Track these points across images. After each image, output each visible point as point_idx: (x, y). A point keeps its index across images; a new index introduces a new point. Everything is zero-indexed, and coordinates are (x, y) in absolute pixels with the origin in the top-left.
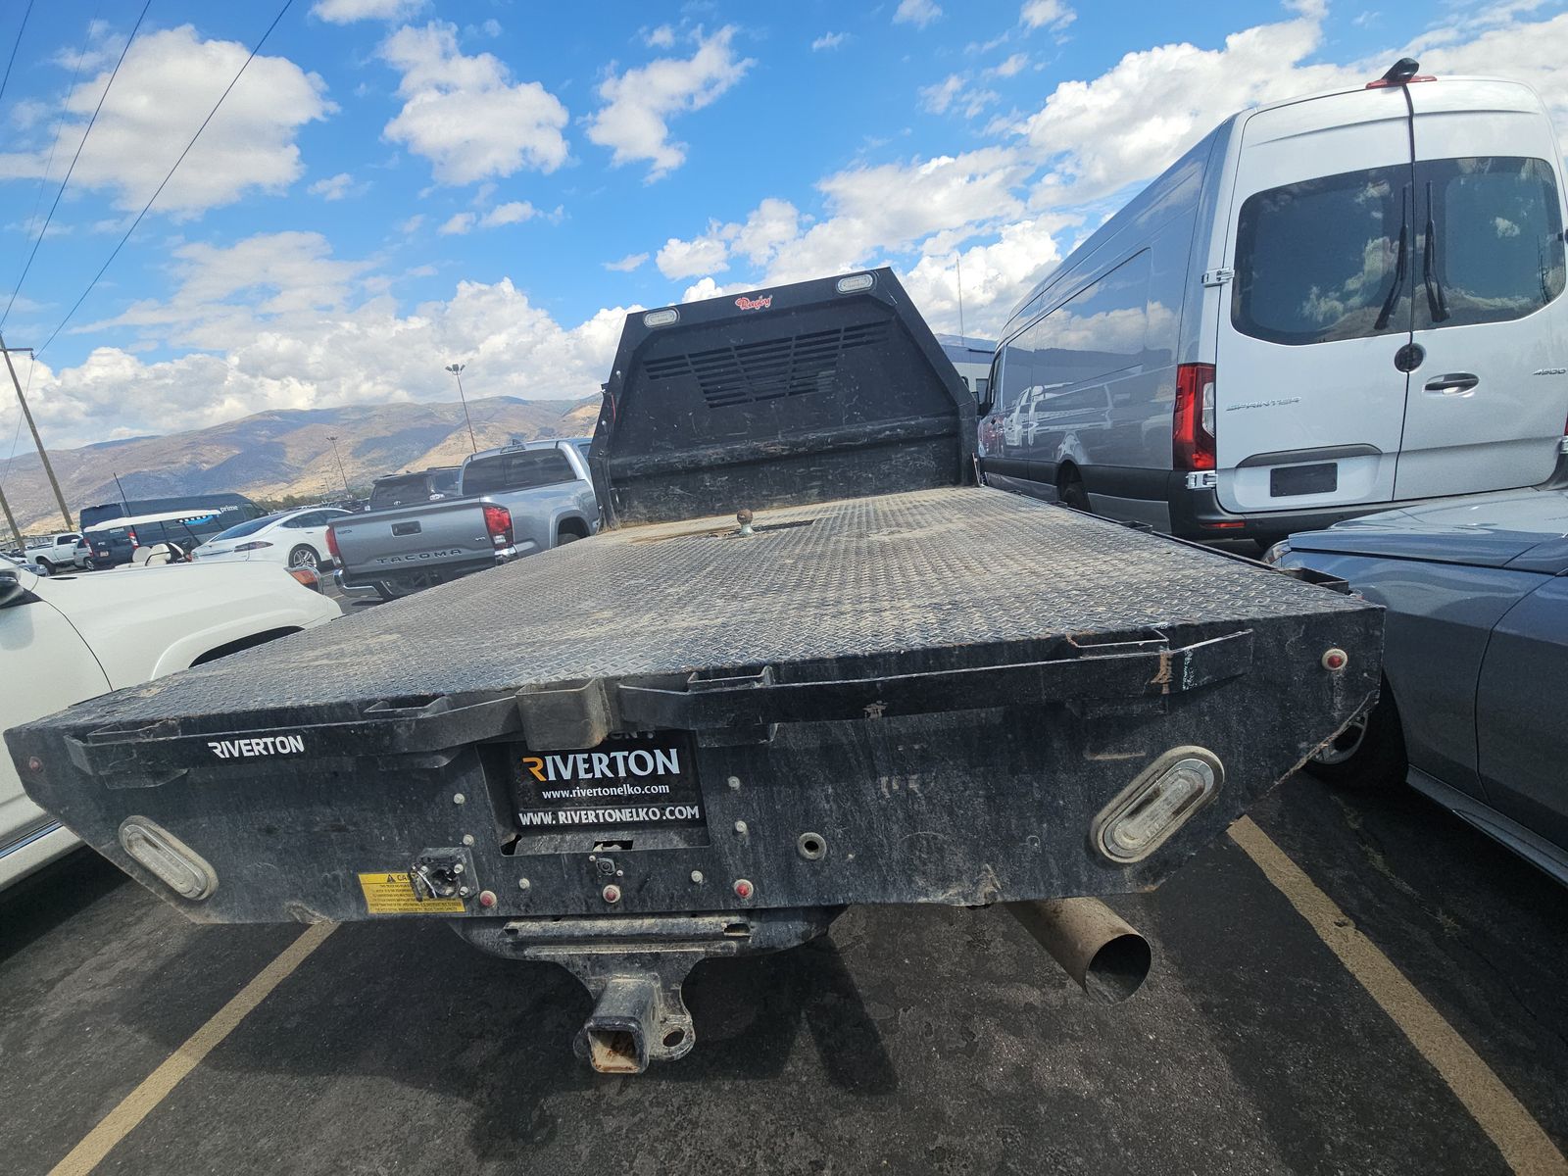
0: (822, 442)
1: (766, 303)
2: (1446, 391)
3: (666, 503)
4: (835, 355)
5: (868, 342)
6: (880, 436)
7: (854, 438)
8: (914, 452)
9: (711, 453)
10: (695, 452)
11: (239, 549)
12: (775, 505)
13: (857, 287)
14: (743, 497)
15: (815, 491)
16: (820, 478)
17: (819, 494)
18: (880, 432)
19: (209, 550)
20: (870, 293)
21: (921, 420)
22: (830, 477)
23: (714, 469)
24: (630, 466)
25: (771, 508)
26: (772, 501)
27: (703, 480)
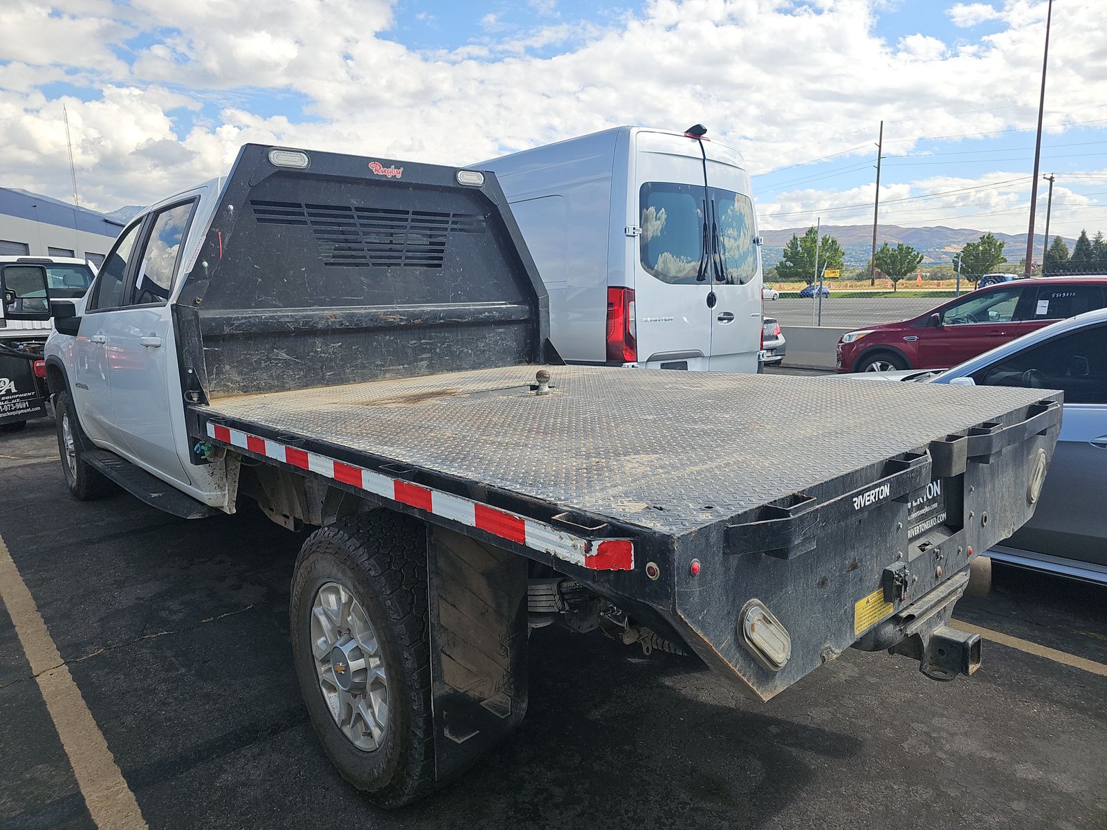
0: (435, 315)
1: (396, 173)
2: (724, 321)
3: (267, 369)
4: (445, 237)
5: (466, 230)
6: (481, 316)
7: (461, 315)
8: (501, 333)
9: (330, 315)
10: (310, 312)
12: (388, 375)
13: (471, 181)
14: (356, 366)
15: (425, 363)
16: (430, 351)
17: (428, 367)
18: (482, 312)
20: (480, 189)
21: (511, 305)
22: (438, 350)
23: (330, 332)
25: (384, 379)
26: (386, 372)
27: (314, 345)
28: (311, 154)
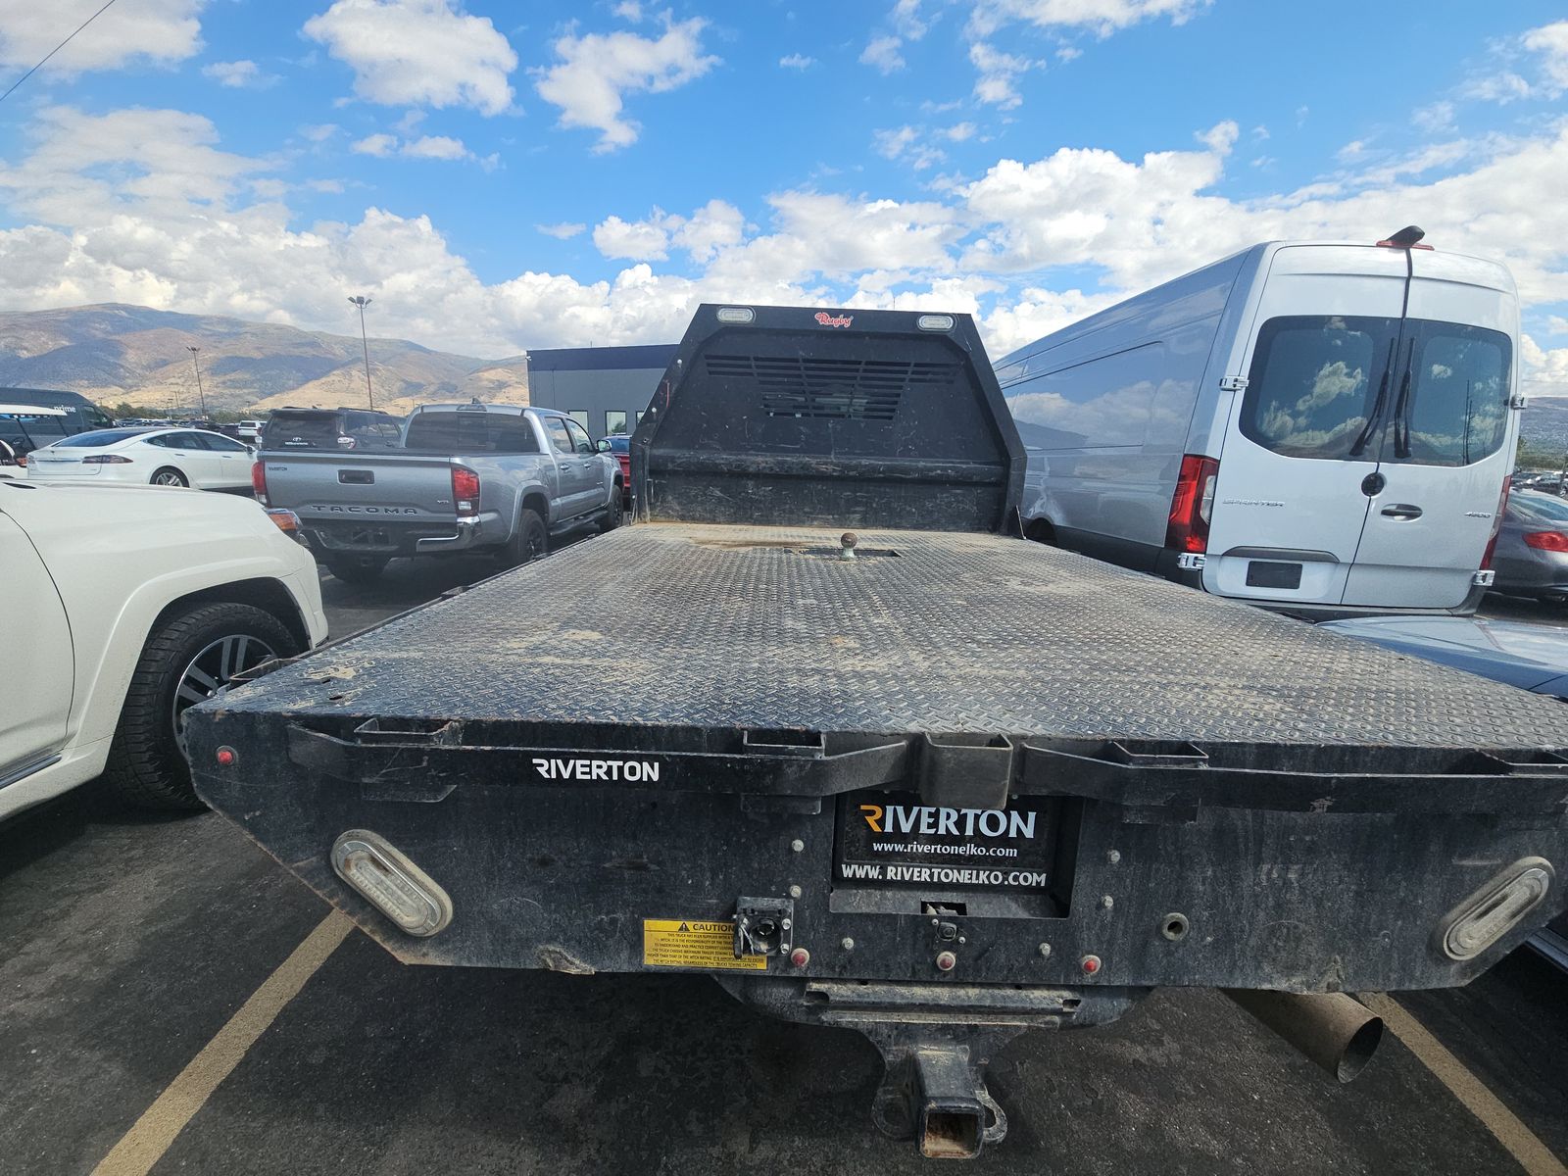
0: (874, 469)
1: (846, 323)
2: (1396, 517)
3: (702, 503)
4: (901, 387)
5: (930, 381)
6: (931, 474)
7: (906, 470)
8: (959, 494)
9: (762, 461)
10: (743, 457)
11: (88, 460)
12: (815, 523)
13: (936, 327)
15: (858, 517)
16: (865, 504)
17: (861, 521)
18: (931, 470)
19: (50, 456)
20: (948, 334)
21: (972, 466)
22: (874, 505)
23: (760, 477)
24: (673, 459)
25: (810, 526)
26: (815, 519)
27: (745, 487)
28: (759, 310)
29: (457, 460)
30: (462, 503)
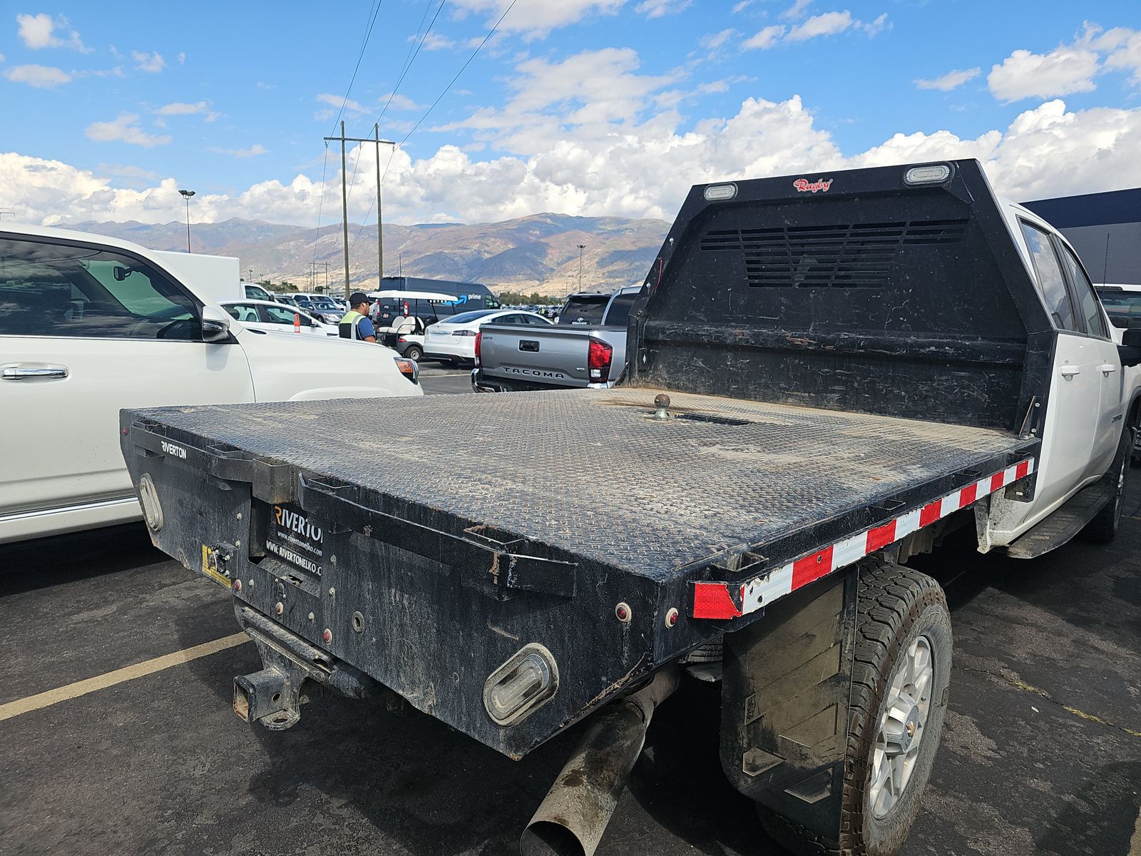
0: (853, 344)
1: (824, 186)
3: (687, 372)
4: (892, 250)
6: (922, 351)
7: (892, 347)
8: (963, 377)
9: (739, 333)
10: (723, 329)
11: (456, 333)
12: (790, 400)
13: (929, 179)
14: (759, 384)
15: (836, 396)
16: (845, 383)
18: (923, 346)
20: (944, 186)
21: (980, 341)
22: (856, 385)
23: (737, 348)
24: (663, 330)
25: (785, 403)
26: (789, 396)
27: (725, 359)
28: (741, 185)
29: (596, 334)
30: (595, 371)
